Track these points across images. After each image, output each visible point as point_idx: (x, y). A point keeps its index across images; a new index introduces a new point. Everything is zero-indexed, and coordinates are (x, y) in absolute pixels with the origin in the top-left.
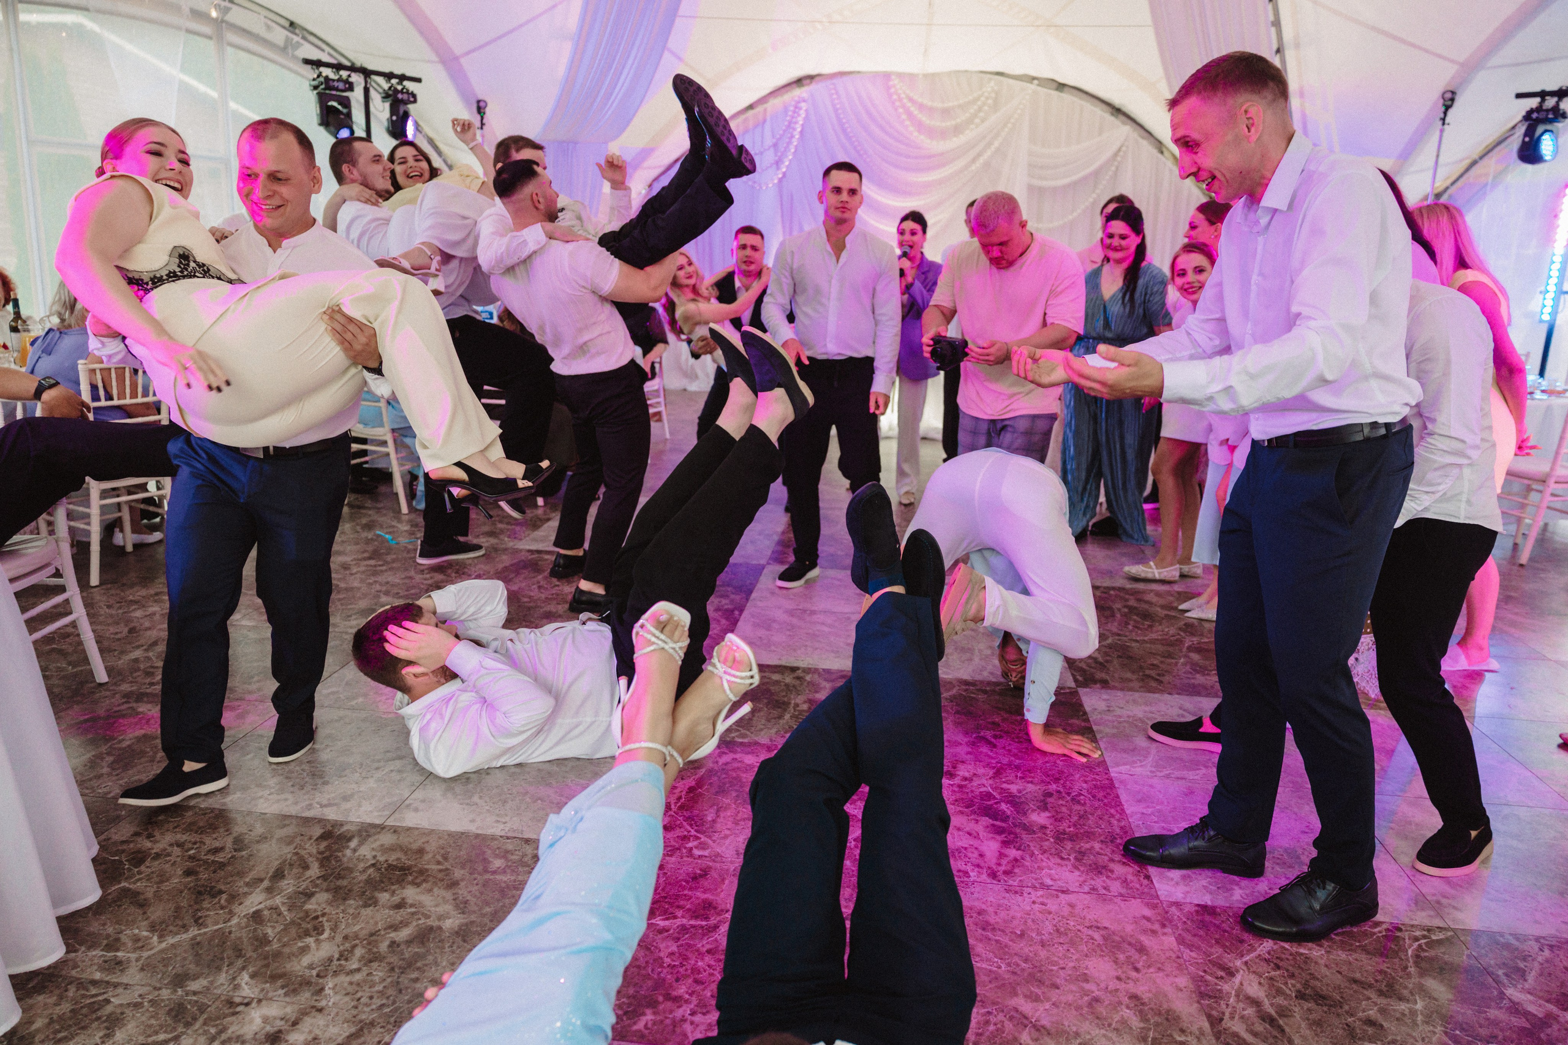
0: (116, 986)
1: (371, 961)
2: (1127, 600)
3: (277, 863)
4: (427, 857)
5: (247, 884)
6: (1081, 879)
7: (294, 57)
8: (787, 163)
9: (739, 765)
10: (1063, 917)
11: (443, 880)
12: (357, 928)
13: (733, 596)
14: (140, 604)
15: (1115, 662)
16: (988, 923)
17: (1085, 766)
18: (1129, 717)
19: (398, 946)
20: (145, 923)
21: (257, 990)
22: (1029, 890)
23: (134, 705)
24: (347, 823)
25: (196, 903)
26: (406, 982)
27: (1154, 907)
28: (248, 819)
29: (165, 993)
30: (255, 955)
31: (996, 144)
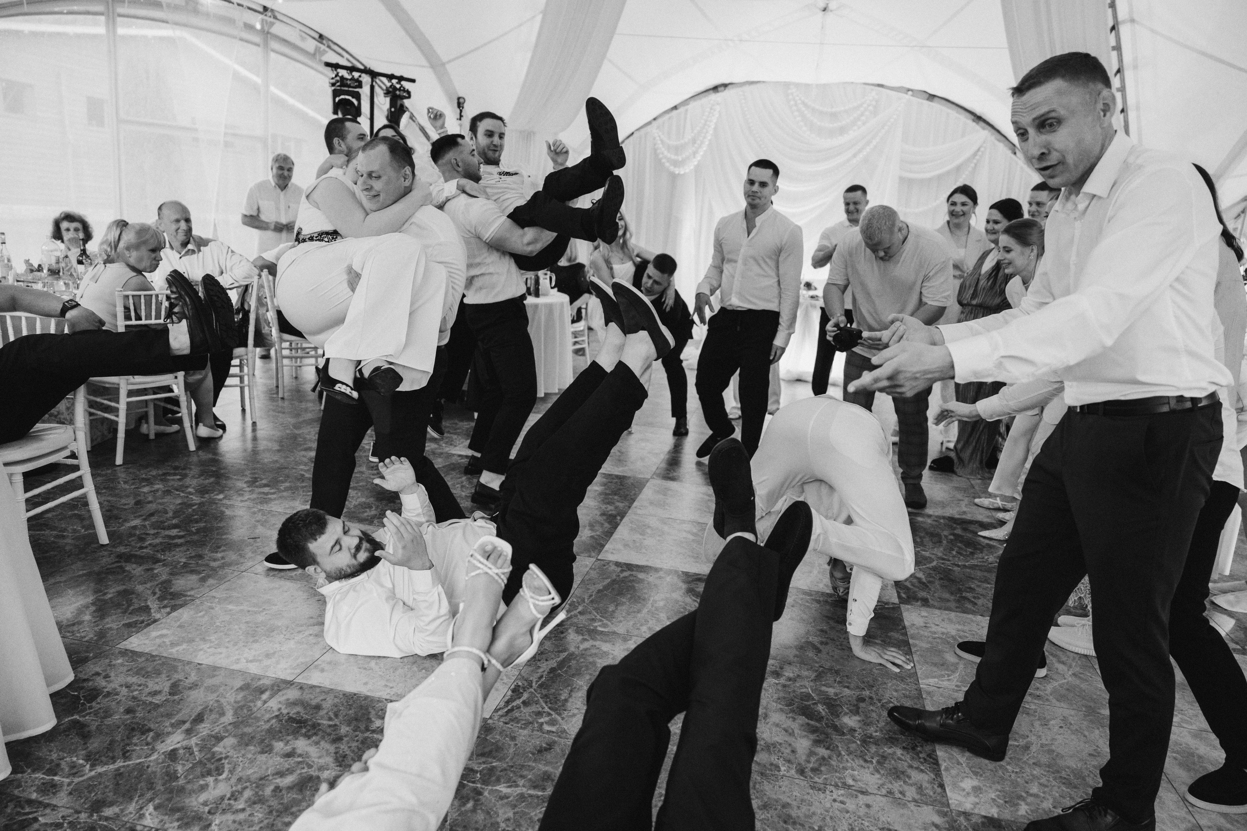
0: (47, 806)
1: (255, 803)
2: (955, 529)
3: (200, 708)
4: (322, 713)
5: (172, 725)
6: (880, 782)
7: (320, 60)
8: (701, 153)
9: (597, 651)
10: (859, 817)
11: (330, 734)
12: (250, 772)
13: (618, 504)
14: (149, 481)
15: (937, 582)
16: (789, 816)
17: (896, 676)
18: (943, 633)
19: (281, 791)
20: (84, 752)
21: (156, 821)
22: (832, 788)
23: (123, 564)
24: (264, 677)
25: (128, 738)
26: (280, 824)
27: (945, 815)
28: (187, 668)
29: (83, 816)
30: (162, 788)
31: (874, 143)
